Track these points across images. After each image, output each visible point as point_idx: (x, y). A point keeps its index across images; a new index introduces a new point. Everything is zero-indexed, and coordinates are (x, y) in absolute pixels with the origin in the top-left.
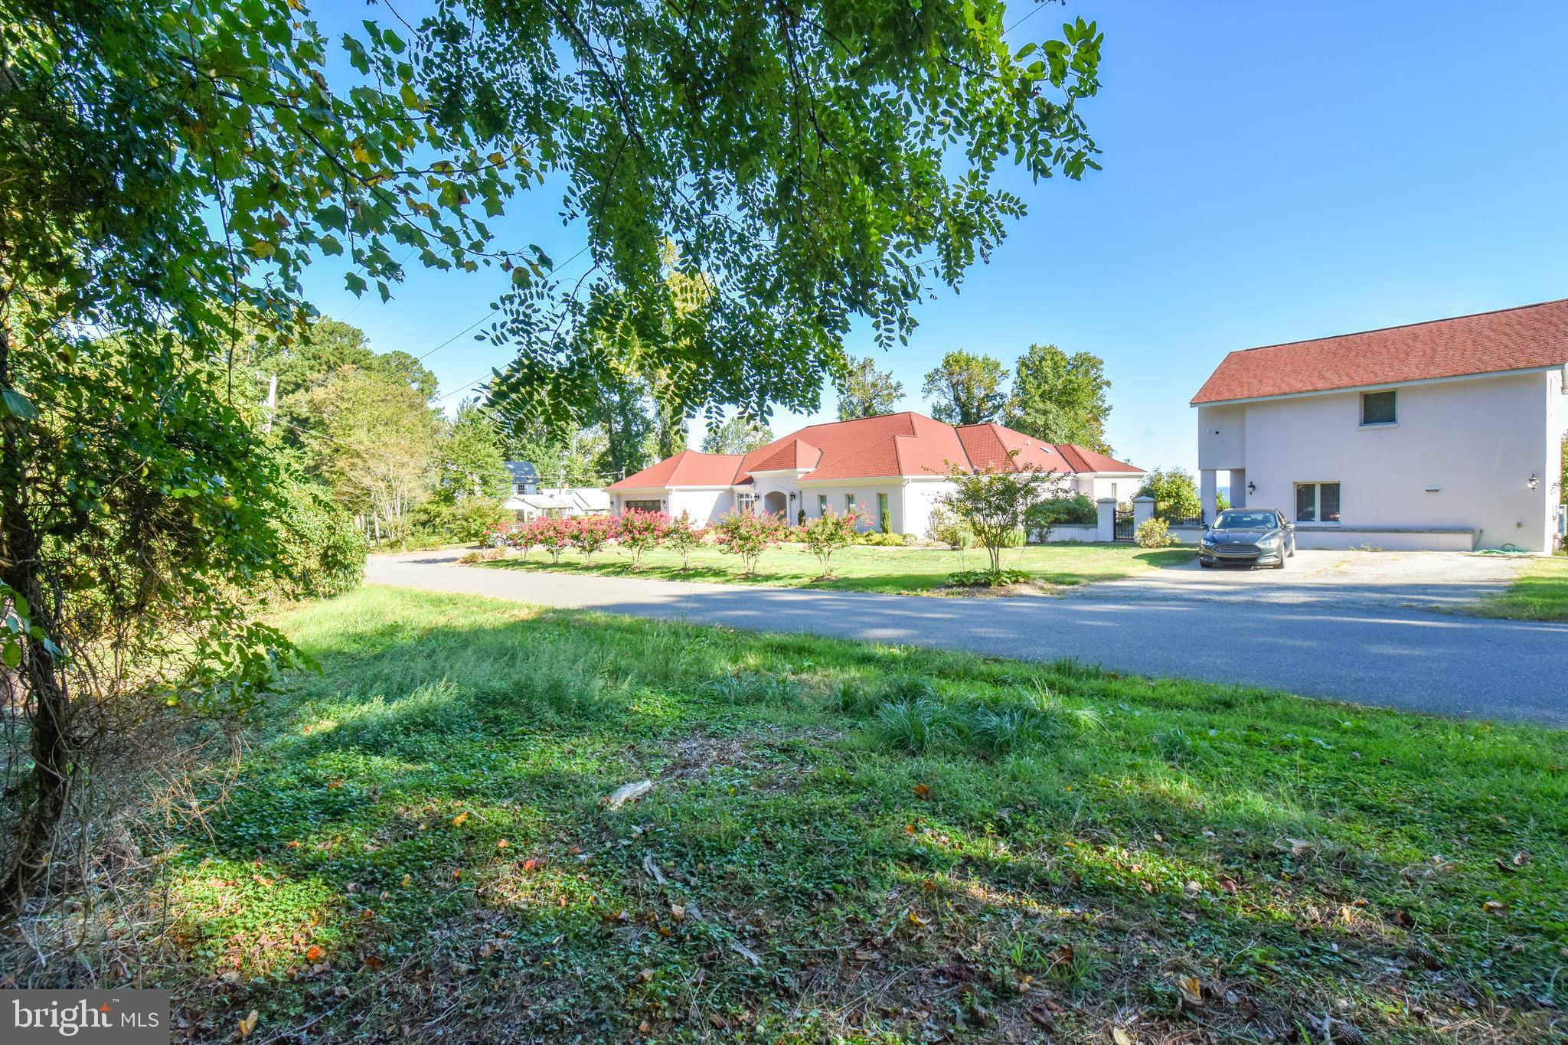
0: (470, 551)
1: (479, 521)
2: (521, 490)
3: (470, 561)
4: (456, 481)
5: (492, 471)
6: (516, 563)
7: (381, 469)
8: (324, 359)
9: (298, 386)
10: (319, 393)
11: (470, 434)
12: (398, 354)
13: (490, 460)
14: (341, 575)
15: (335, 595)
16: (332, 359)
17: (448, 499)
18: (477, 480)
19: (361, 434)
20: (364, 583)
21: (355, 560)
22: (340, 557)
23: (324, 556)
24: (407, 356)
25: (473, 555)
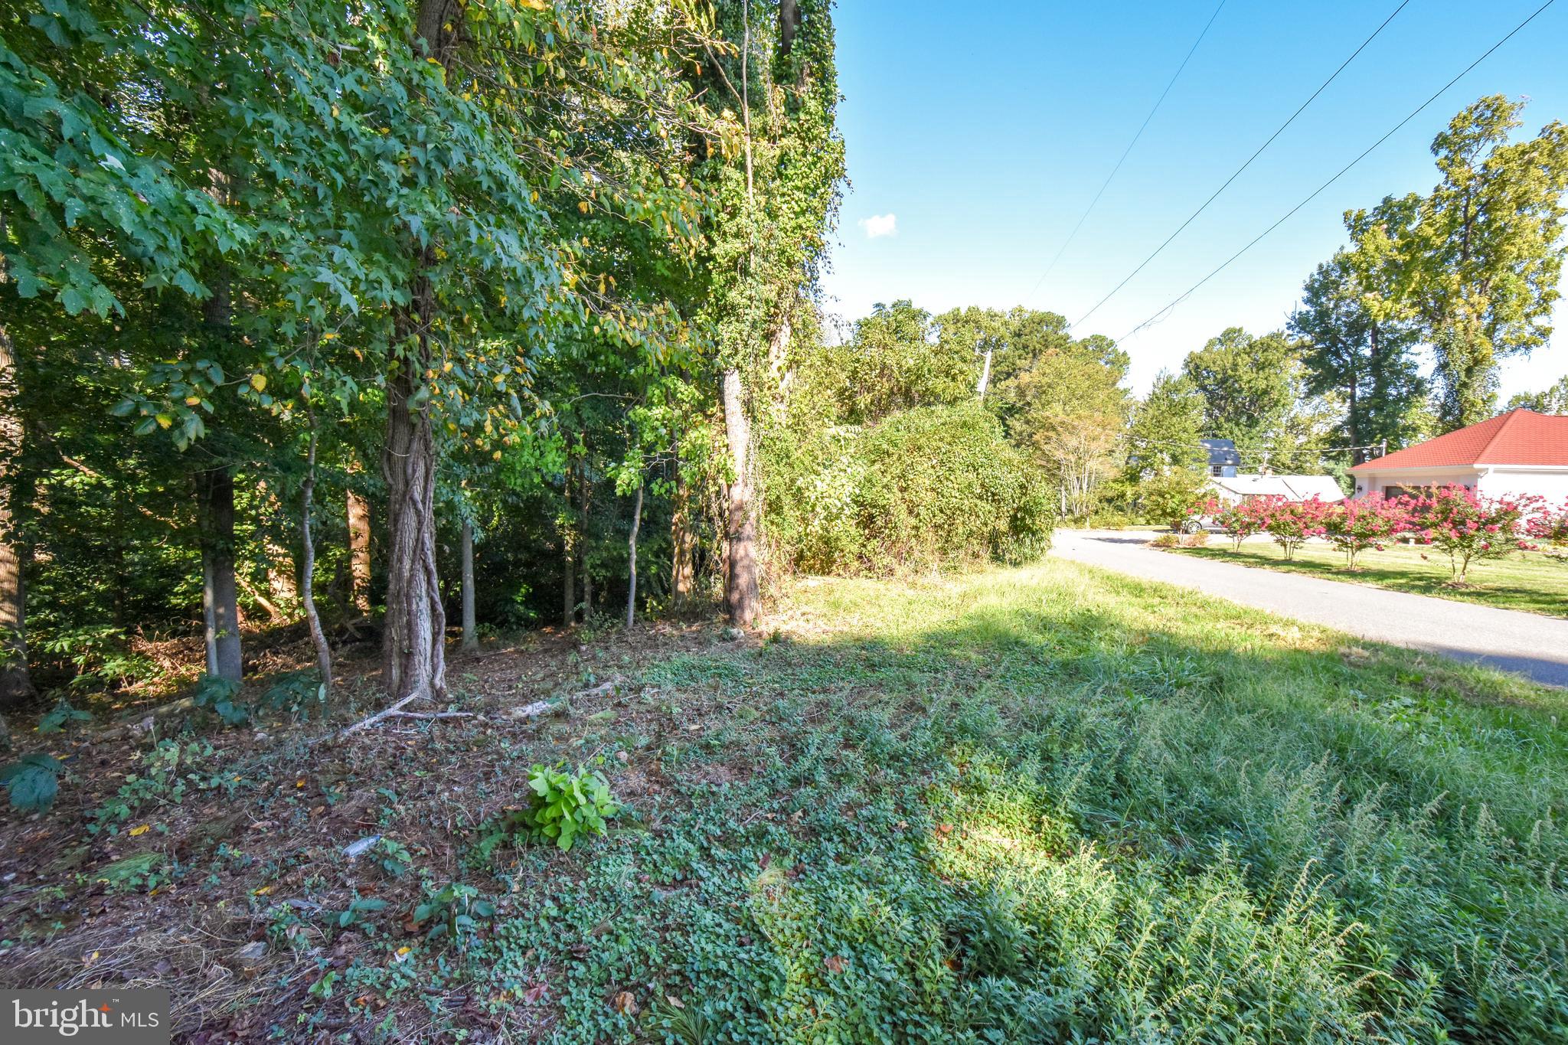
0: (1164, 535)
1: (1178, 497)
2: (1217, 472)
3: (1164, 545)
4: (1144, 458)
5: (1186, 448)
6: (1223, 554)
7: (1072, 442)
8: (1031, 348)
9: (1009, 375)
10: (1025, 378)
11: (1163, 408)
12: (1095, 338)
13: (1184, 436)
14: (1028, 541)
15: (1020, 563)
16: (1038, 346)
17: (1133, 478)
18: (1168, 459)
19: (1058, 408)
20: (1049, 553)
21: (1043, 527)
22: (1028, 521)
23: (1014, 518)
24: (1103, 339)
25: (1167, 539)
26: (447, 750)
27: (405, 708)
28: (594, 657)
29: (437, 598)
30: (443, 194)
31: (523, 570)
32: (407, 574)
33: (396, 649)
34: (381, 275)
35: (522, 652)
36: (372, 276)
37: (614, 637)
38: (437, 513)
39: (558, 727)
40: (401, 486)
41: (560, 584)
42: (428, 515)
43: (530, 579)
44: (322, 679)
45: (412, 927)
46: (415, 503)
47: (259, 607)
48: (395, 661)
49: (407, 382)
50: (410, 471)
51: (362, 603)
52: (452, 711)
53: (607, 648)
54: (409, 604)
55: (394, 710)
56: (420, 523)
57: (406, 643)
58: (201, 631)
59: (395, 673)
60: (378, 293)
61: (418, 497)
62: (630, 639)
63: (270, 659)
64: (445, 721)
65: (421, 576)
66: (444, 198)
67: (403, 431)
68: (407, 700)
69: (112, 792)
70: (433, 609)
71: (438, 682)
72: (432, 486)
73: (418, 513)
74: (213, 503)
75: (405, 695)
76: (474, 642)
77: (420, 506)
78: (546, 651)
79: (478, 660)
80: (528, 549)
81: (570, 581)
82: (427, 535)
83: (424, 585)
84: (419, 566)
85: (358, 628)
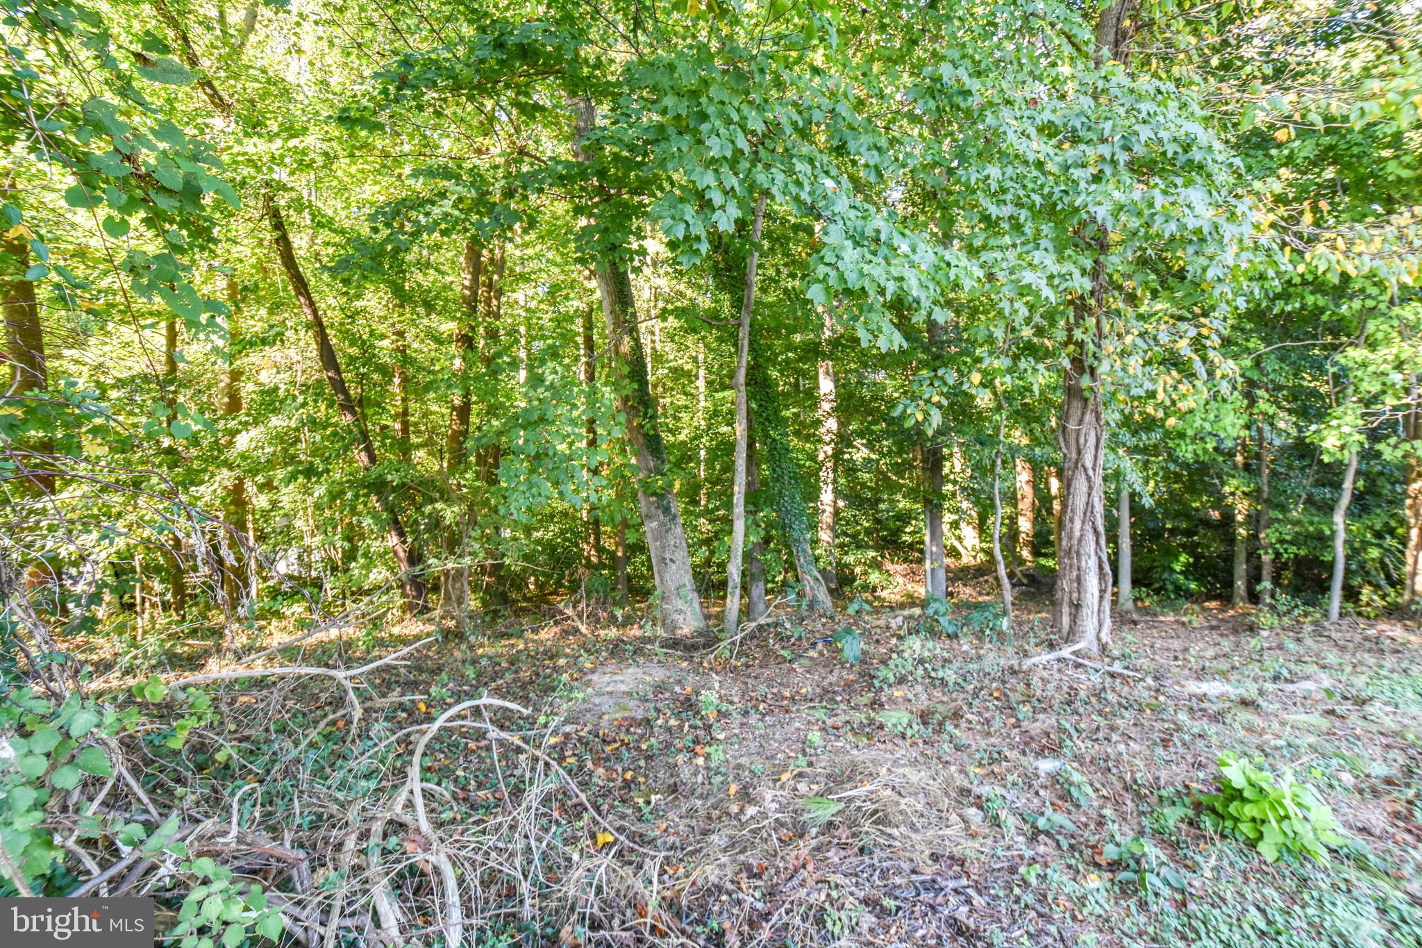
26: (1120, 704)
27: (1074, 653)
28: (1281, 647)
29: (1105, 558)
30: (1126, 177)
31: (1180, 540)
32: (1077, 534)
33: (1066, 599)
34: (1072, 268)
35: (1183, 624)
36: (1064, 271)
37: (1308, 628)
38: (1105, 479)
39: (1244, 715)
40: (1074, 455)
41: (1229, 559)
42: (1098, 481)
43: (1191, 549)
44: (1005, 613)
45: (1102, 860)
46: (1085, 470)
47: (954, 549)
48: (1066, 609)
49: (1081, 361)
50: (1082, 441)
51: (1026, 554)
52: (1117, 667)
53: (1298, 640)
54: (1079, 560)
55: (1066, 652)
56: (1090, 488)
57: (1075, 595)
58: (920, 561)
59: (1066, 620)
60: (1069, 284)
61: (1089, 464)
62: (1334, 635)
63: (962, 589)
64: (1113, 675)
65: (1090, 537)
66: (1128, 181)
67: (1077, 405)
68: (1076, 647)
69: (884, 662)
70: (1101, 568)
71: (1105, 637)
72: (1102, 452)
73: (1089, 479)
74: (931, 470)
75: (1074, 642)
76: (1129, 605)
77: (1091, 472)
78: (1212, 628)
79: (1135, 623)
80: (1188, 517)
81: (1241, 556)
82: (1096, 500)
83: (1093, 545)
84: (1088, 527)
85: (1025, 575)
